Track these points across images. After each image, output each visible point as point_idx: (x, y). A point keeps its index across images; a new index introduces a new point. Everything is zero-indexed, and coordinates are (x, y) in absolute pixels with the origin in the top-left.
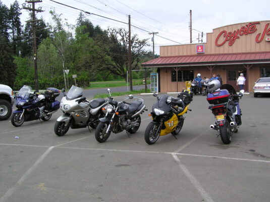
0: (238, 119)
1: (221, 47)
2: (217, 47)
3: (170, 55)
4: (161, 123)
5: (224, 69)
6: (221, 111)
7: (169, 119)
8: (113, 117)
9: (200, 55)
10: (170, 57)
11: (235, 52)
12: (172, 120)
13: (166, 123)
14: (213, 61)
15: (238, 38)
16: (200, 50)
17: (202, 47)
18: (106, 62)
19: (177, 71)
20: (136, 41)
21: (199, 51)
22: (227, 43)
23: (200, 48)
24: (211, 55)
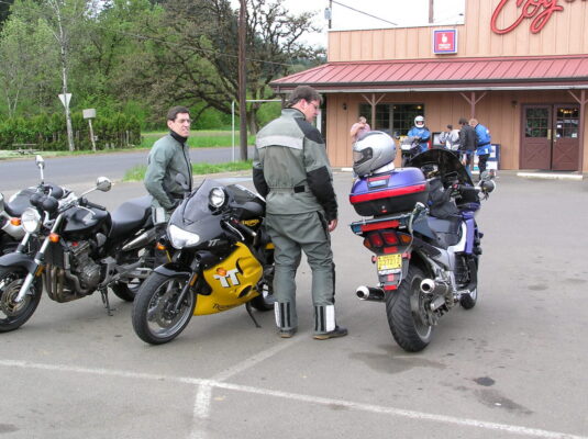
0: (467, 266)
1: (509, 38)
2: (496, 38)
3: (356, 58)
4: (193, 277)
5: (514, 103)
6: (392, 241)
7: (218, 262)
8: (42, 250)
9: (446, 58)
10: (357, 64)
11: (547, 52)
12: (229, 265)
13: (211, 275)
14: (480, 77)
15: (561, 10)
16: (445, 46)
17: (451, 36)
18: (196, 76)
19: (373, 104)
20: (283, 18)
21: (442, 46)
22: (526, 24)
23: (445, 39)
24: (475, 61)
